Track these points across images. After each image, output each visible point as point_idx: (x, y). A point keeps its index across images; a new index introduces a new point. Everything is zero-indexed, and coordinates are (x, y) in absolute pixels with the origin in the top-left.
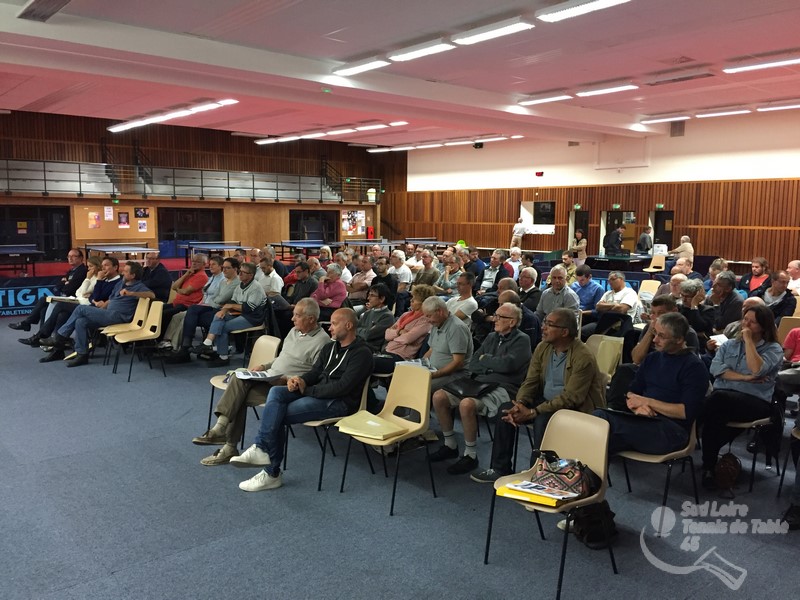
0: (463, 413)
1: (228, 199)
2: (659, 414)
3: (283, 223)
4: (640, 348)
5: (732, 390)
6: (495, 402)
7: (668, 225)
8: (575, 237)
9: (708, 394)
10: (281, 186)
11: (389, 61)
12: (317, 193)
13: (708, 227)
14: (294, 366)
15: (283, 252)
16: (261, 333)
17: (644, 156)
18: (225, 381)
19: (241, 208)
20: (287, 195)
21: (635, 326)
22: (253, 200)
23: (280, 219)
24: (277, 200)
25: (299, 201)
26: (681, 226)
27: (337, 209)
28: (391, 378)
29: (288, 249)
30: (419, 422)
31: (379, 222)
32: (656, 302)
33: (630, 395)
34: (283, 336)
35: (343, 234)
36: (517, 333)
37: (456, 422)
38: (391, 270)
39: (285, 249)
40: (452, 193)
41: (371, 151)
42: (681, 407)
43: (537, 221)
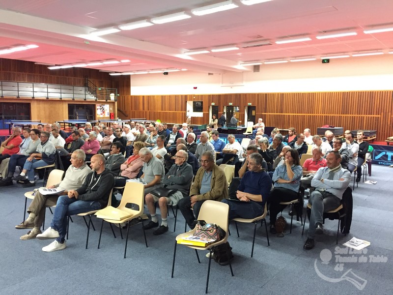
0: (160, 204)
1: (33, 98)
2: (251, 200)
3: (64, 111)
4: (242, 170)
5: (282, 188)
6: (176, 198)
7: (254, 113)
8: (212, 118)
9: (272, 190)
10: (63, 91)
11: (120, 29)
12: (83, 95)
13: (270, 114)
14: (73, 185)
15: (65, 126)
16: (53, 168)
17: (242, 81)
18: (33, 194)
19: (41, 103)
20: (67, 96)
21: (240, 160)
22: (48, 98)
23: (63, 108)
24: (61, 99)
25: (73, 99)
26: (259, 113)
27: (94, 104)
28: (124, 189)
29: (68, 124)
30: (139, 210)
31: (116, 110)
32: (249, 149)
33: (238, 192)
34: (65, 169)
35: (97, 116)
36: (186, 164)
37: (157, 209)
38: (123, 134)
39: (66, 124)
40: (154, 96)
41: (111, 74)
42: (260, 196)
43: (194, 111)
